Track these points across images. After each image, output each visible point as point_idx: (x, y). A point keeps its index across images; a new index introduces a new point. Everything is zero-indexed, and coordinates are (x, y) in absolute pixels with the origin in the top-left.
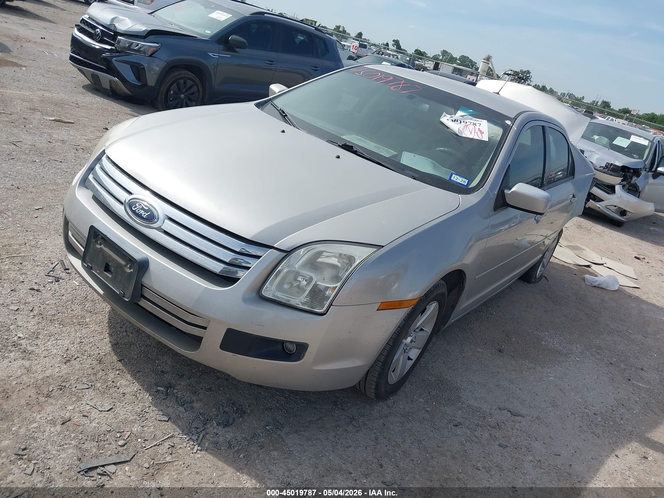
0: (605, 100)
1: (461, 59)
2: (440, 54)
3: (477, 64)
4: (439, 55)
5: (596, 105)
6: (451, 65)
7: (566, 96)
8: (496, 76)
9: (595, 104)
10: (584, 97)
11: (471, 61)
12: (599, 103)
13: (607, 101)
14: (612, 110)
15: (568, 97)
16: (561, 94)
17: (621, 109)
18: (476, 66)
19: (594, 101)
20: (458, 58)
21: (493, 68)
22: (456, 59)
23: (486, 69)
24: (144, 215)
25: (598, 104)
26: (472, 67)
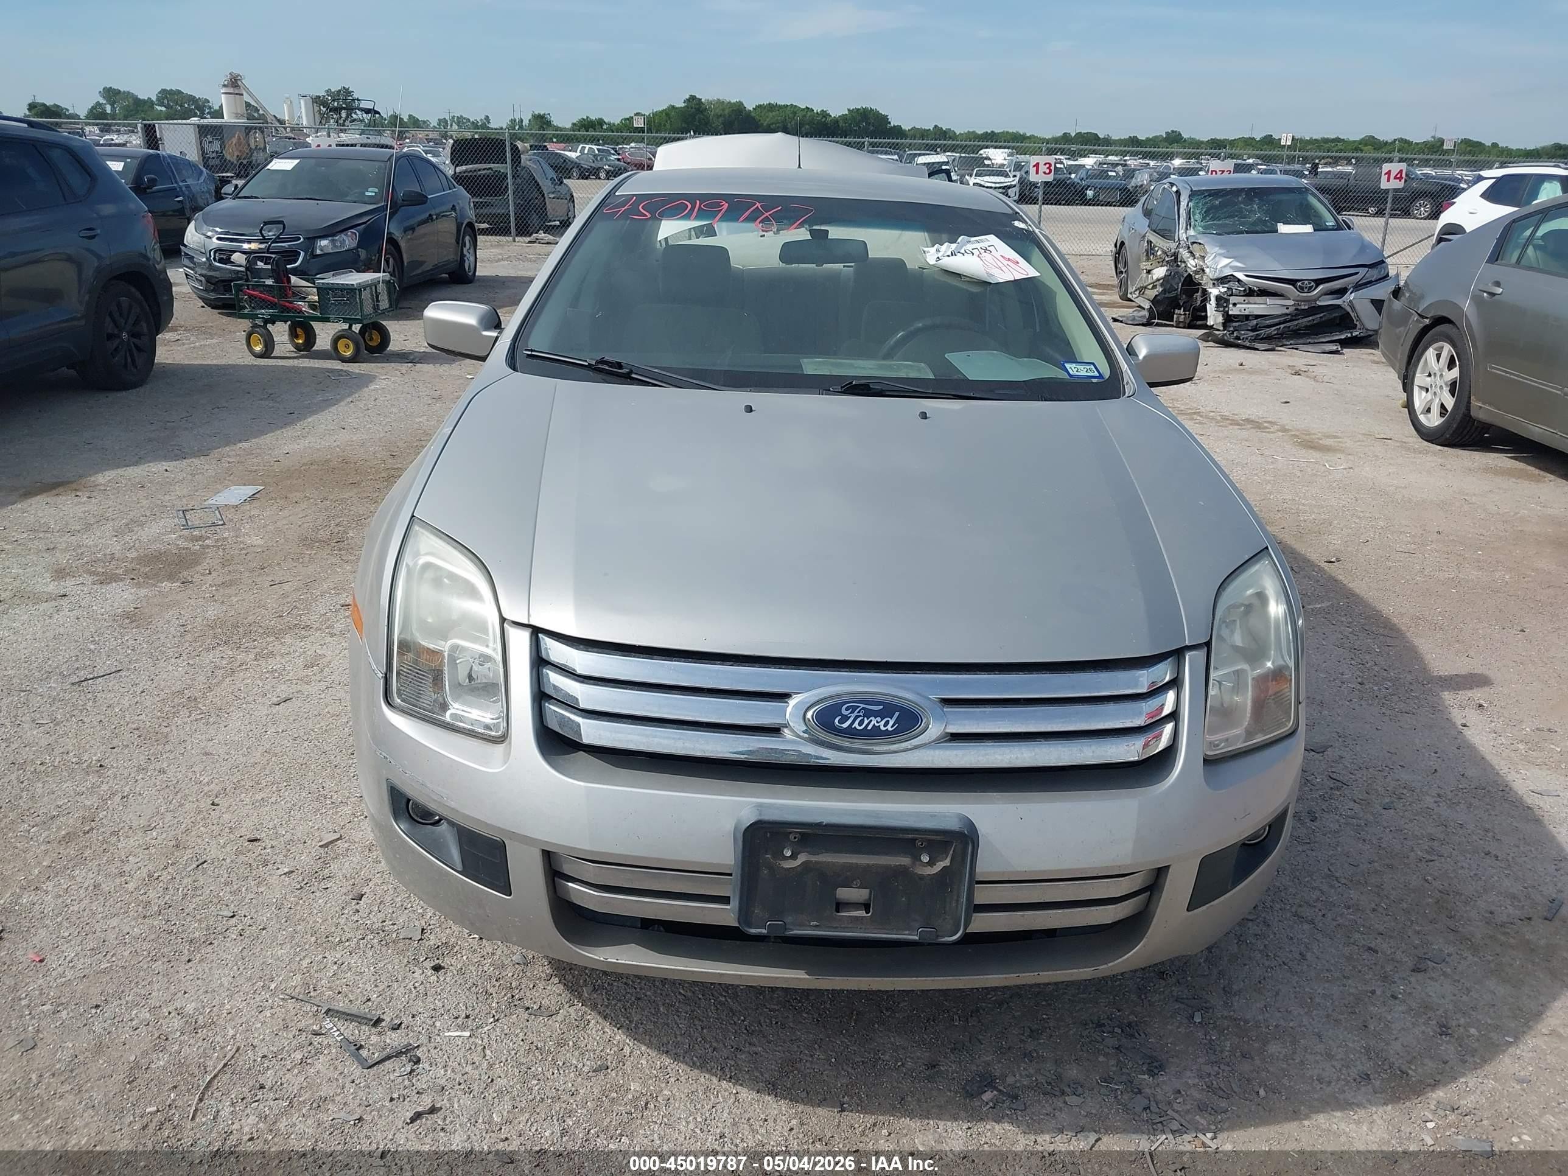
0: (536, 113)
1: (163, 99)
2: (102, 101)
3: (209, 102)
4: (98, 104)
5: (521, 127)
6: (184, 121)
7: (451, 125)
8: (274, 119)
9: (517, 127)
10: (487, 117)
11: (192, 99)
12: (526, 122)
13: (542, 113)
14: (557, 129)
15: (455, 127)
16: (439, 124)
17: (575, 122)
18: (210, 108)
19: (513, 121)
20: (154, 99)
21: (257, 101)
22: (149, 103)
23: (242, 109)
24: (885, 726)
25: (524, 124)
26: (203, 112)
